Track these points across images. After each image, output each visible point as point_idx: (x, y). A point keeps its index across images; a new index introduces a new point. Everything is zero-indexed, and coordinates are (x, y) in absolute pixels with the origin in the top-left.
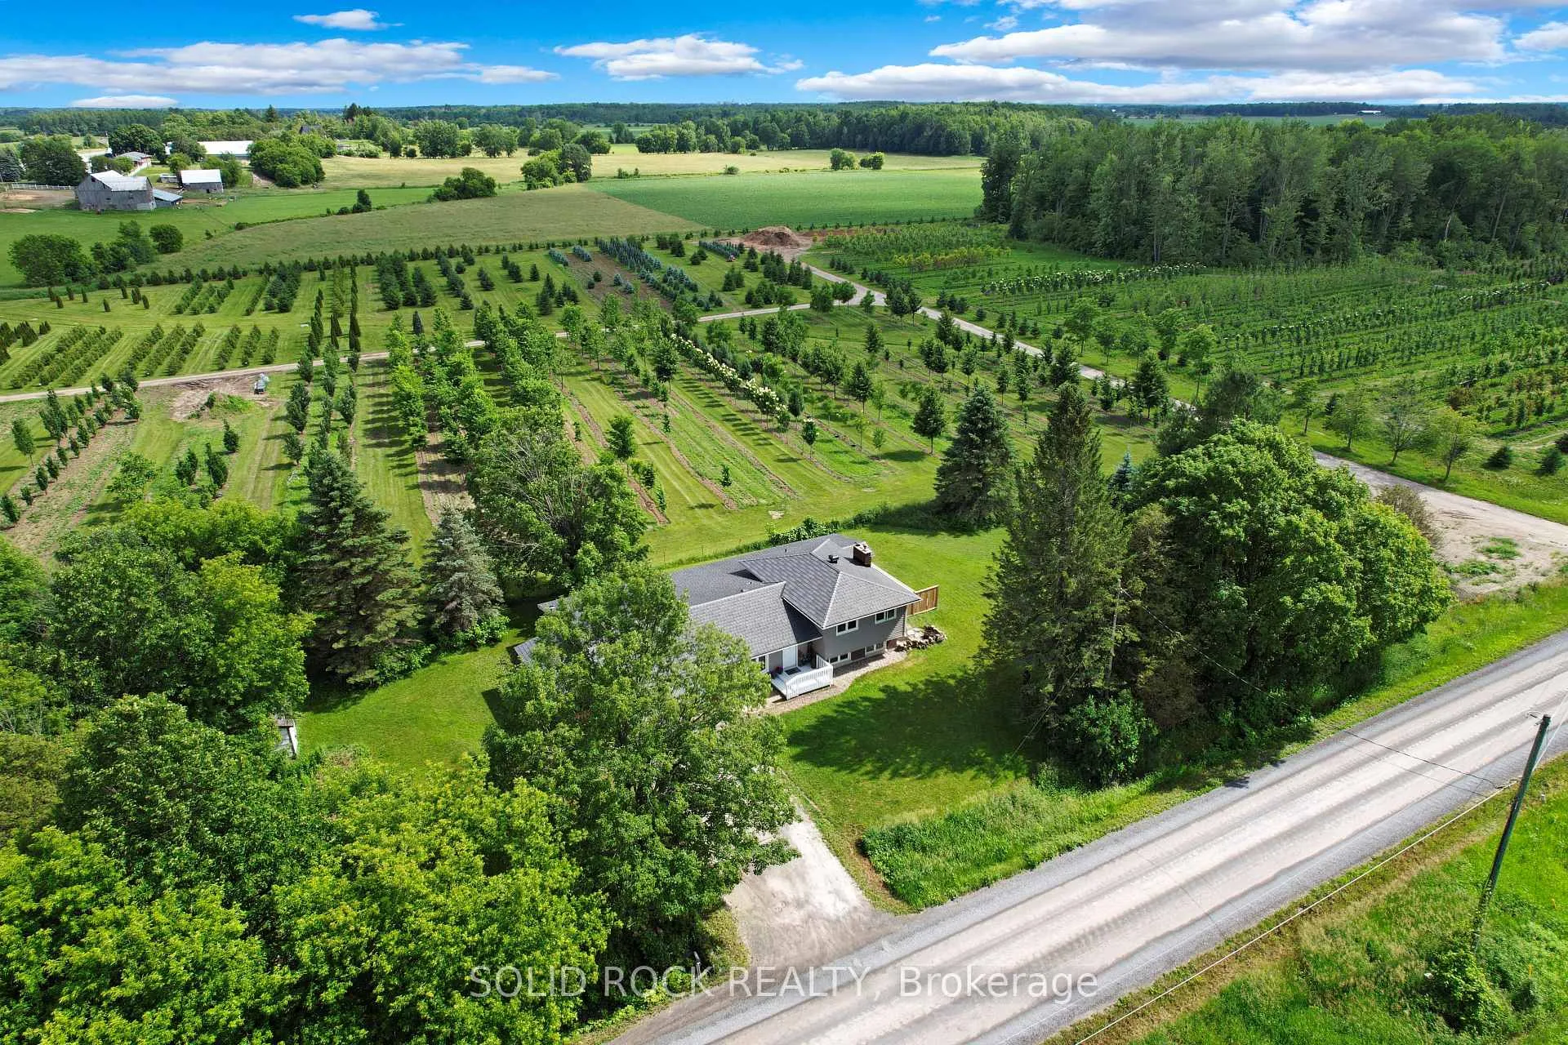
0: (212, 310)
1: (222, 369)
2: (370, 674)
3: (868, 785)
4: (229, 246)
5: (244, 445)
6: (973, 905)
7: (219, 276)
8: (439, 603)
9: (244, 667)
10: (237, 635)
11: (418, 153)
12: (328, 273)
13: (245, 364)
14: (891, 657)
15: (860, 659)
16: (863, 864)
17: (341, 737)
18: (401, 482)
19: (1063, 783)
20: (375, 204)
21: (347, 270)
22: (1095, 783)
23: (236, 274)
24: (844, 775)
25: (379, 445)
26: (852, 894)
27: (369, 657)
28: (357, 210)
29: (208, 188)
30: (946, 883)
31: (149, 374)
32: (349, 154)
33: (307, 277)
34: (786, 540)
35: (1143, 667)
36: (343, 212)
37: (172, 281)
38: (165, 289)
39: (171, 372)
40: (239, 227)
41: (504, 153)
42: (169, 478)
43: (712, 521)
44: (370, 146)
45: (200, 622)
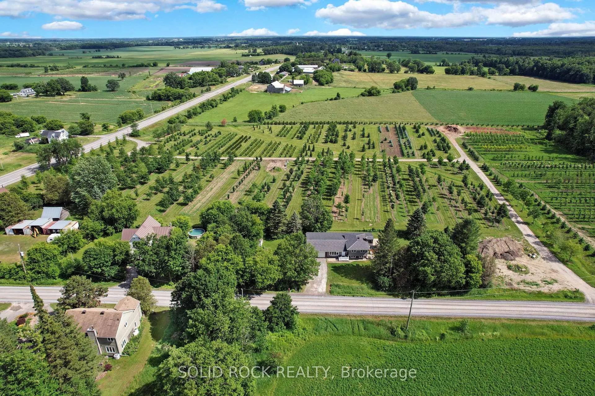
0: (285, 136)
1: (280, 157)
2: (276, 237)
3: (340, 278)
4: (297, 111)
5: (276, 181)
6: (340, 297)
7: (290, 124)
8: (290, 228)
9: (254, 232)
10: (254, 227)
11: (367, 70)
12: (317, 126)
13: (285, 157)
14: (364, 260)
15: (357, 258)
16: (329, 287)
17: (268, 245)
18: (302, 198)
19: (372, 288)
20: (341, 97)
21: (321, 125)
22: (378, 290)
23: (294, 124)
24: (337, 275)
25: (302, 187)
26: (324, 290)
27: (276, 234)
28: (336, 99)
29: (300, 85)
30: (339, 293)
31: (265, 156)
32: (345, 70)
33: (311, 126)
34: (367, 231)
35: (395, 273)
36: (331, 100)
37: (279, 124)
38: (277, 126)
39: (270, 156)
40: (302, 103)
41: (396, 72)
42: (260, 187)
43: (356, 222)
44: (353, 67)
45: (250, 224)
